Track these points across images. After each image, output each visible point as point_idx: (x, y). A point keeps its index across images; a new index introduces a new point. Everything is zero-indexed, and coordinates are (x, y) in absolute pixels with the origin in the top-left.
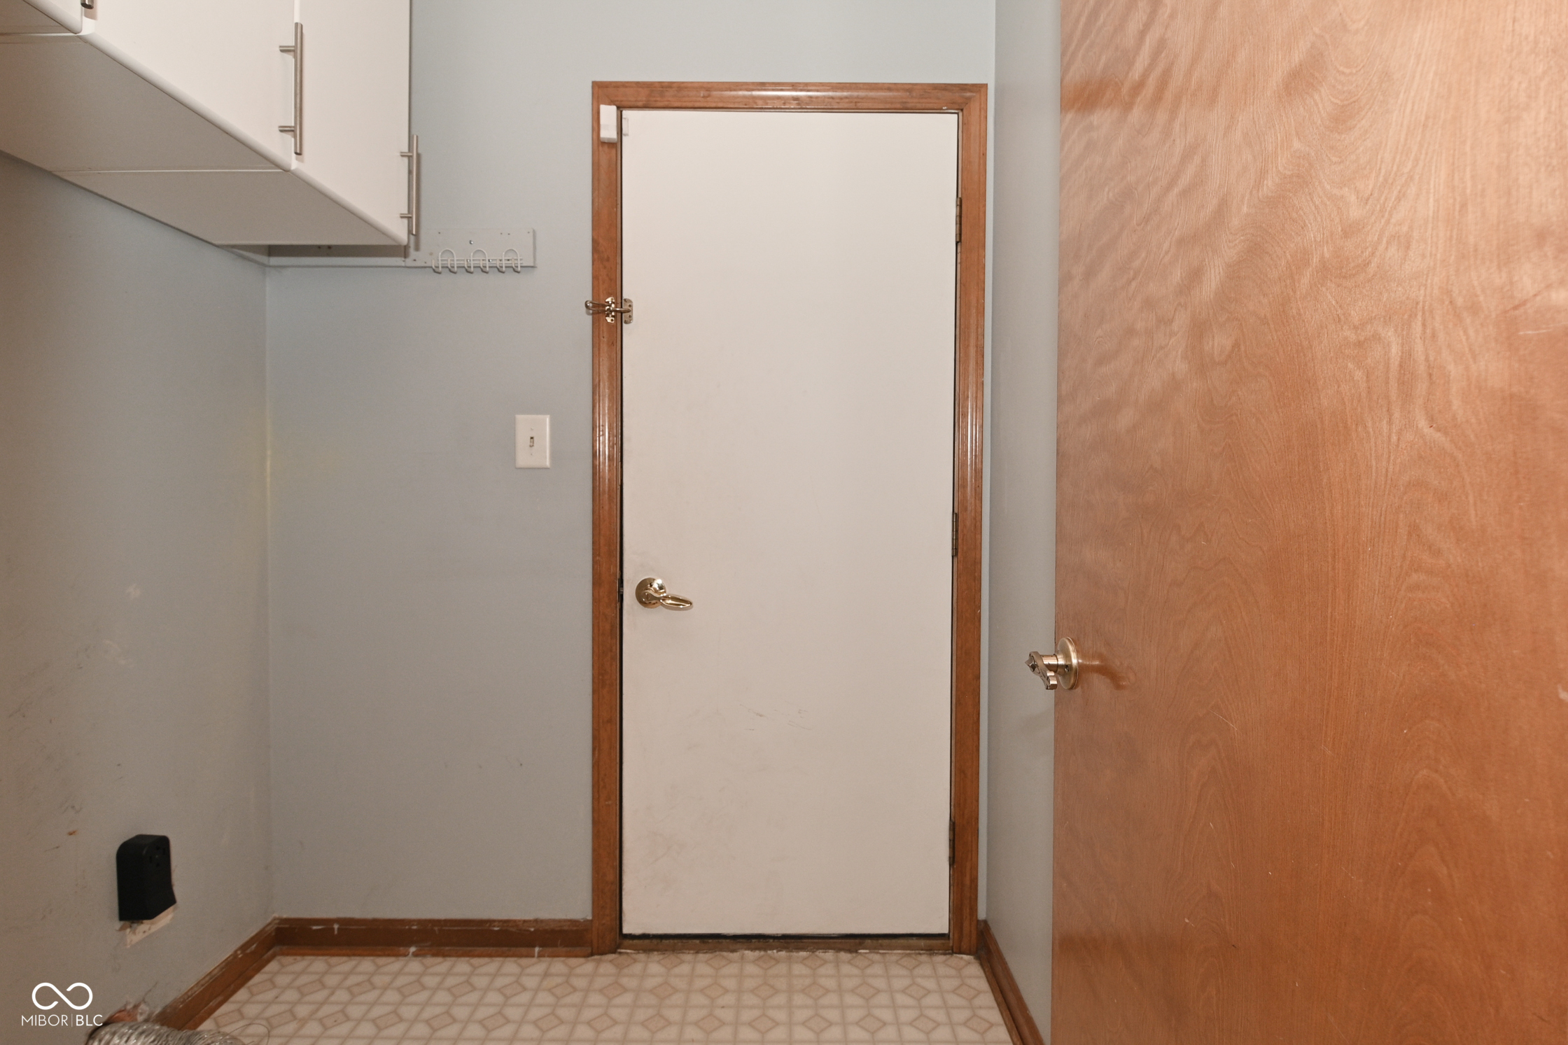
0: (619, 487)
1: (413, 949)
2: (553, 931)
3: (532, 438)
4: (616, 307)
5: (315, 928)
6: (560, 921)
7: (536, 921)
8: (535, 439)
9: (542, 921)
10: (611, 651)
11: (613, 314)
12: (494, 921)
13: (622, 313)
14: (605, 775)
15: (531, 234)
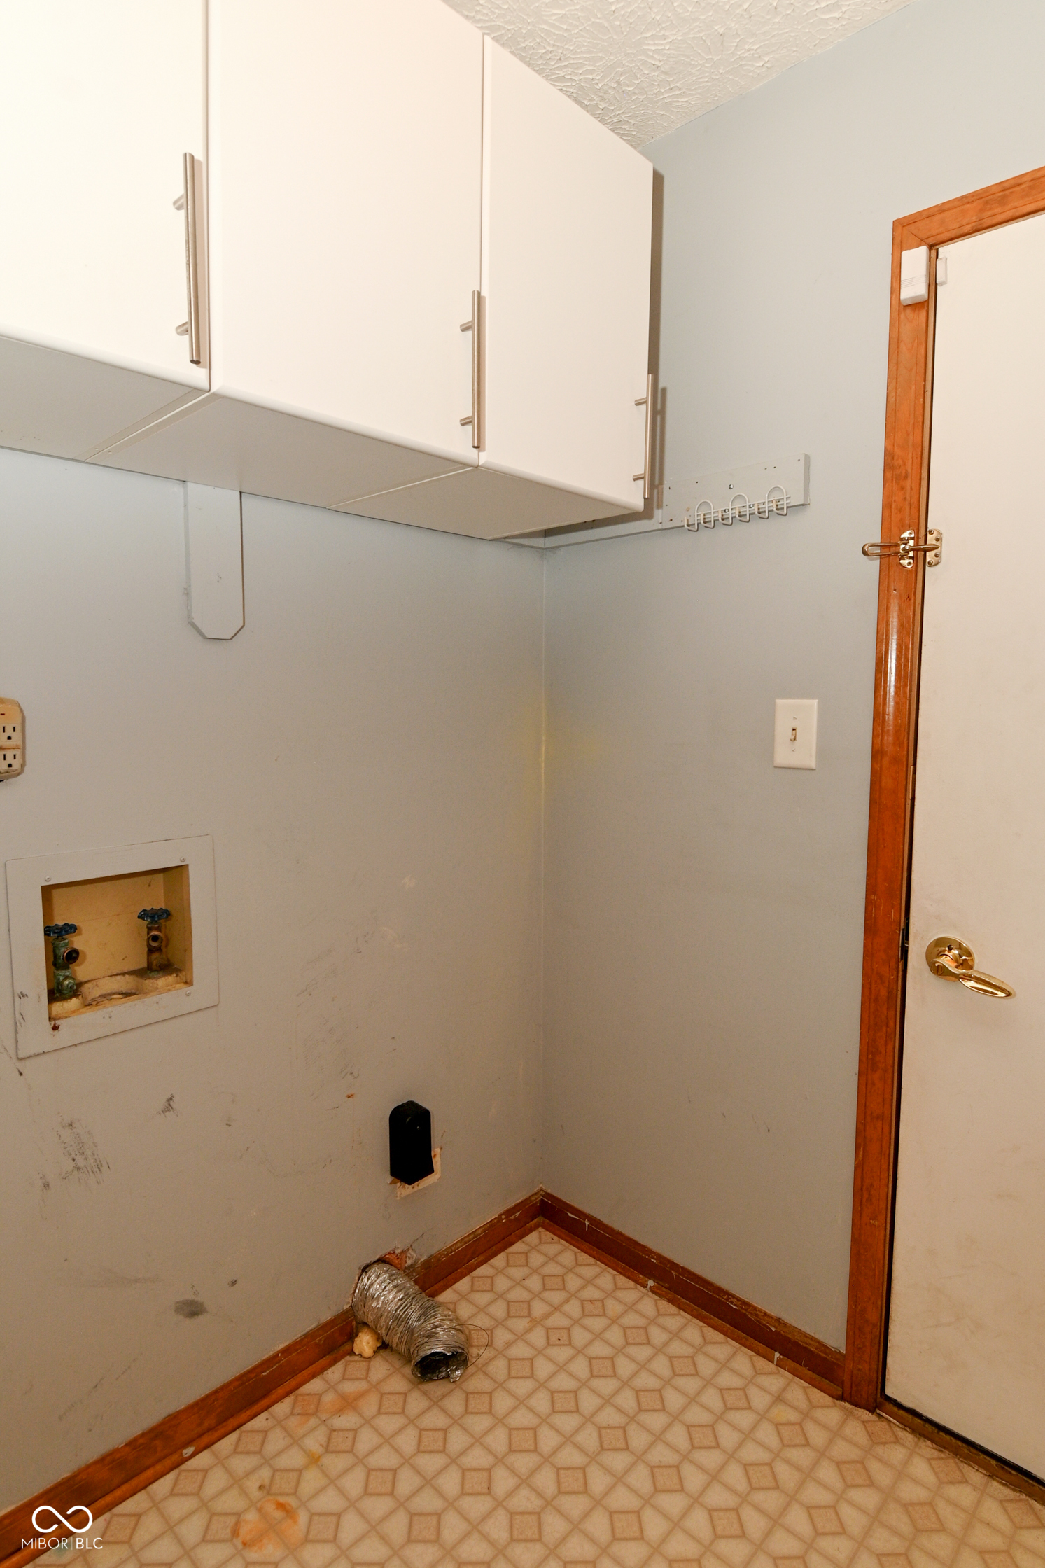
0: (909, 802)
1: (651, 1283)
2: (796, 1344)
3: (794, 730)
4: (917, 544)
5: (570, 1215)
6: (806, 1335)
7: (778, 1320)
8: (798, 730)
9: (785, 1325)
10: (887, 1026)
11: (911, 554)
12: (733, 1296)
13: (925, 551)
14: (872, 1185)
15: (802, 462)
